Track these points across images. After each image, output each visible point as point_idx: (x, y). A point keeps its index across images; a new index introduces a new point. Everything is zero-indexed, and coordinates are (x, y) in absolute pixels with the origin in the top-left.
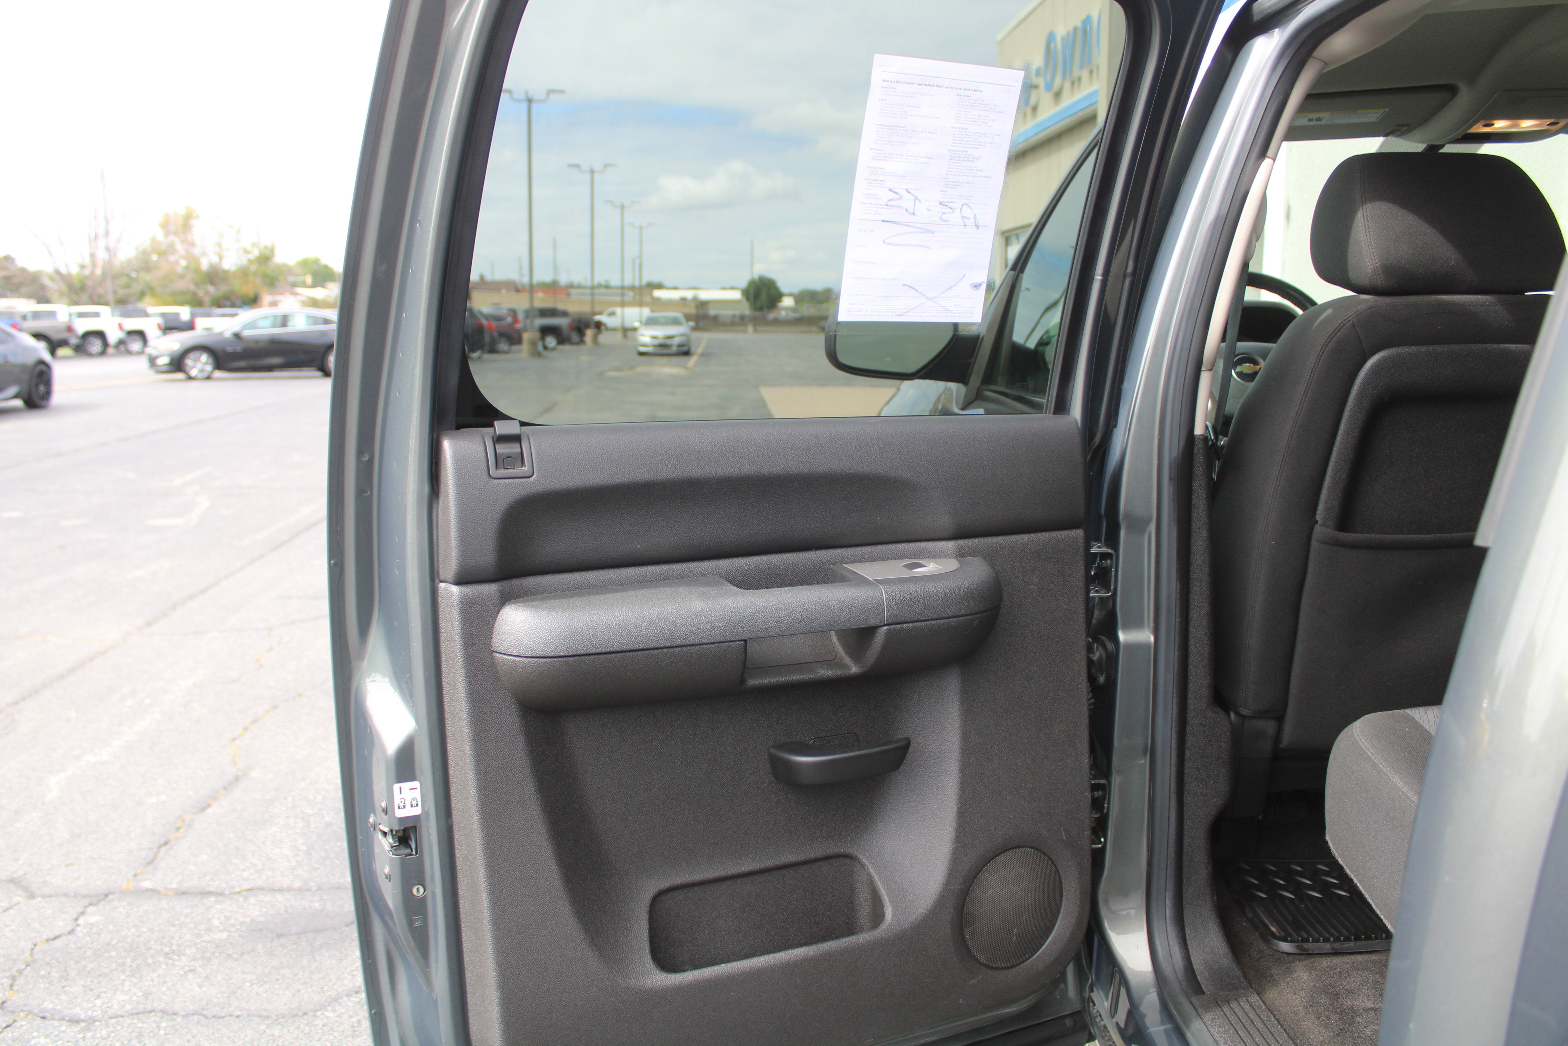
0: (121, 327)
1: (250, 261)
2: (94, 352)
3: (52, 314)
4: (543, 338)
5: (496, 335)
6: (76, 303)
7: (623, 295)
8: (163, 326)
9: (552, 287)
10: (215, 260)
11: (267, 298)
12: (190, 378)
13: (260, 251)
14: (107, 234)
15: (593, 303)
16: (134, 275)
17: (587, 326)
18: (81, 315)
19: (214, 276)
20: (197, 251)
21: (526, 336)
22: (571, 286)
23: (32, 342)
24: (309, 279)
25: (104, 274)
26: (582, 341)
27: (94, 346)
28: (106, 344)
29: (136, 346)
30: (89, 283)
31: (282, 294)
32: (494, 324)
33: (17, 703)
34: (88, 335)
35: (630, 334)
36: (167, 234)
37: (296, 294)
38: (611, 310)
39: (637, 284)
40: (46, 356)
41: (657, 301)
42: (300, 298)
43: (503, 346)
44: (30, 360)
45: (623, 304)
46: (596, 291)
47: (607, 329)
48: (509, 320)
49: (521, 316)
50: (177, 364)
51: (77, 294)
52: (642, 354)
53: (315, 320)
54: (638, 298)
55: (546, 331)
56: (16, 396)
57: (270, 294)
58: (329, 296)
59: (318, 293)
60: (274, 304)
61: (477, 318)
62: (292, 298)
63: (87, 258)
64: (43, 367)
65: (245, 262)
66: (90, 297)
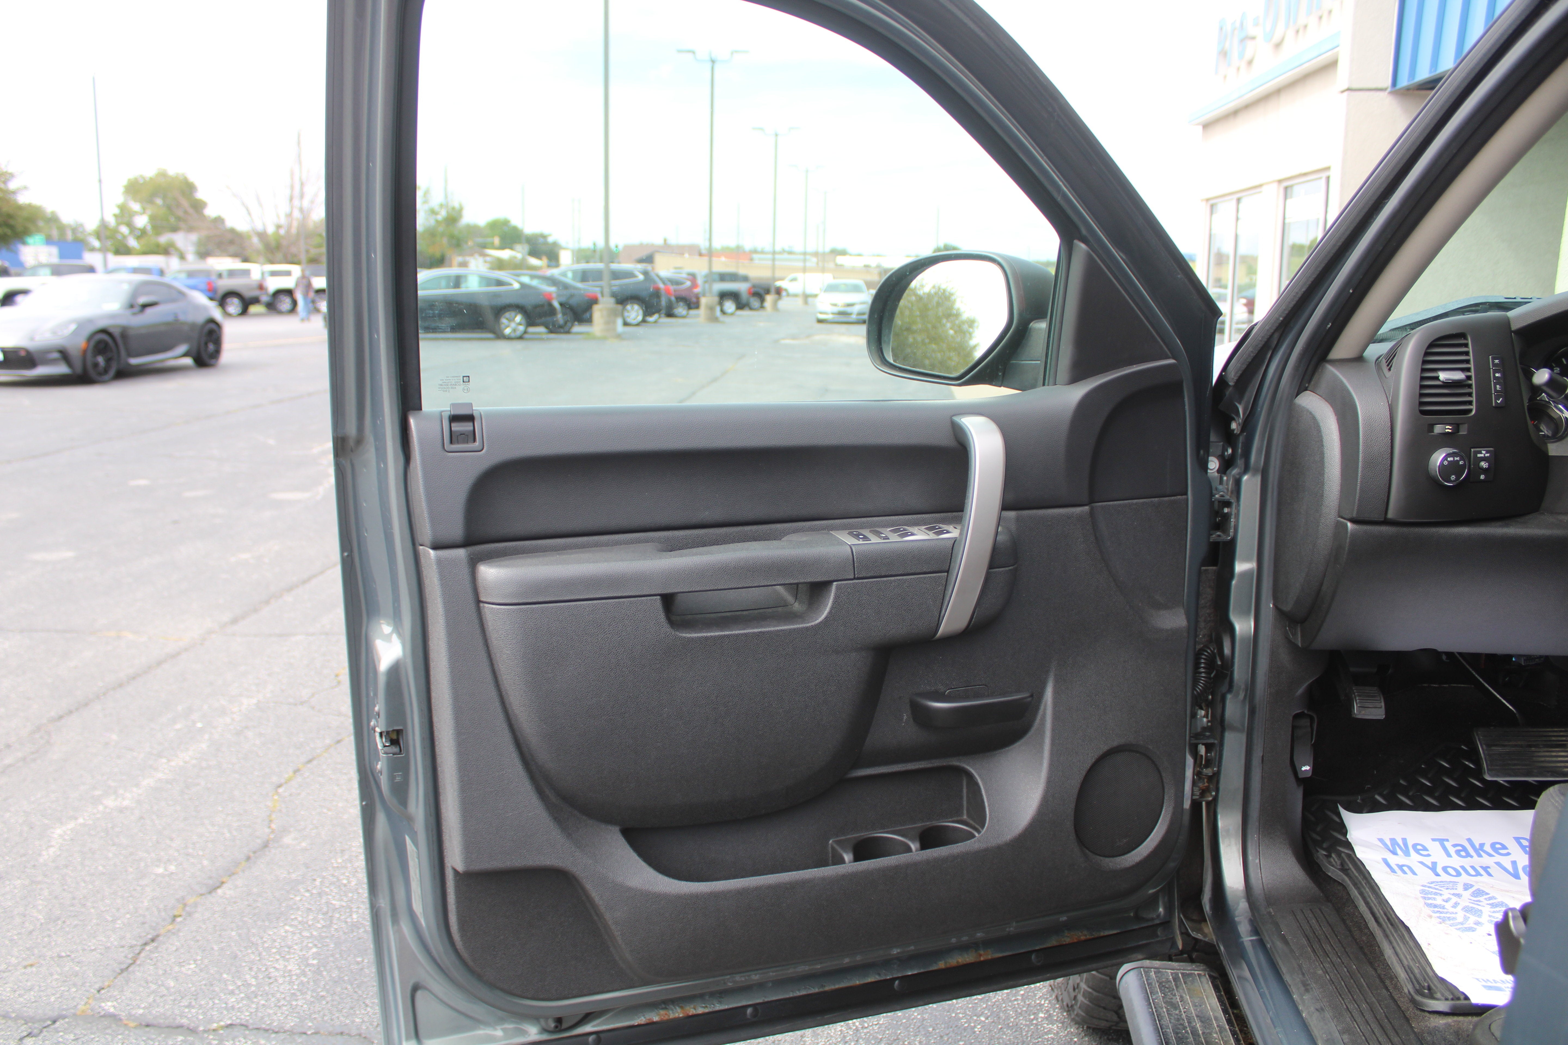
1: (438, 222)
2: (283, 310)
3: (247, 273)
4: (721, 304)
5: (673, 299)
6: (272, 262)
7: (805, 261)
9: (737, 253)
11: (456, 258)
13: (448, 212)
14: (301, 195)
15: (773, 268)
17: (768, 292)
18: (274, 274)
21: (703, 301)
22: (755, 251)
23: (202, 299)
24: (497, 241)
26: (762, 307)
27: (284, 303)
30: (284, 242)
31: (472, 255)
32: (672, 288)
33: (61, 717)
34: (279, 292)
35: (810, 300)
37: (484, 255)
38: (792, 276)
39: (821, 250)
40: (217, 314)
41: (839, 267)
42: (488, 259)
43: (681, 310)
44: (200, 319)
45: (804, 270)
46: (777, 256)
47: (788, 295)
48: (688, 284)
49: (700, 281)
51: (273, 253)
52: (820, 321)
53: (489, 282)
54: (821, 264)
55: (724, 296)
56: (186, 355)
57: (460, 255)
58: (515, 258)
59: (505, 254)
60: (464, 265)
61: (654, 282)
62: (481, 258)
63: (283, 218)
64: (214, 325)
65: (433, 222)
66: (284, 256)
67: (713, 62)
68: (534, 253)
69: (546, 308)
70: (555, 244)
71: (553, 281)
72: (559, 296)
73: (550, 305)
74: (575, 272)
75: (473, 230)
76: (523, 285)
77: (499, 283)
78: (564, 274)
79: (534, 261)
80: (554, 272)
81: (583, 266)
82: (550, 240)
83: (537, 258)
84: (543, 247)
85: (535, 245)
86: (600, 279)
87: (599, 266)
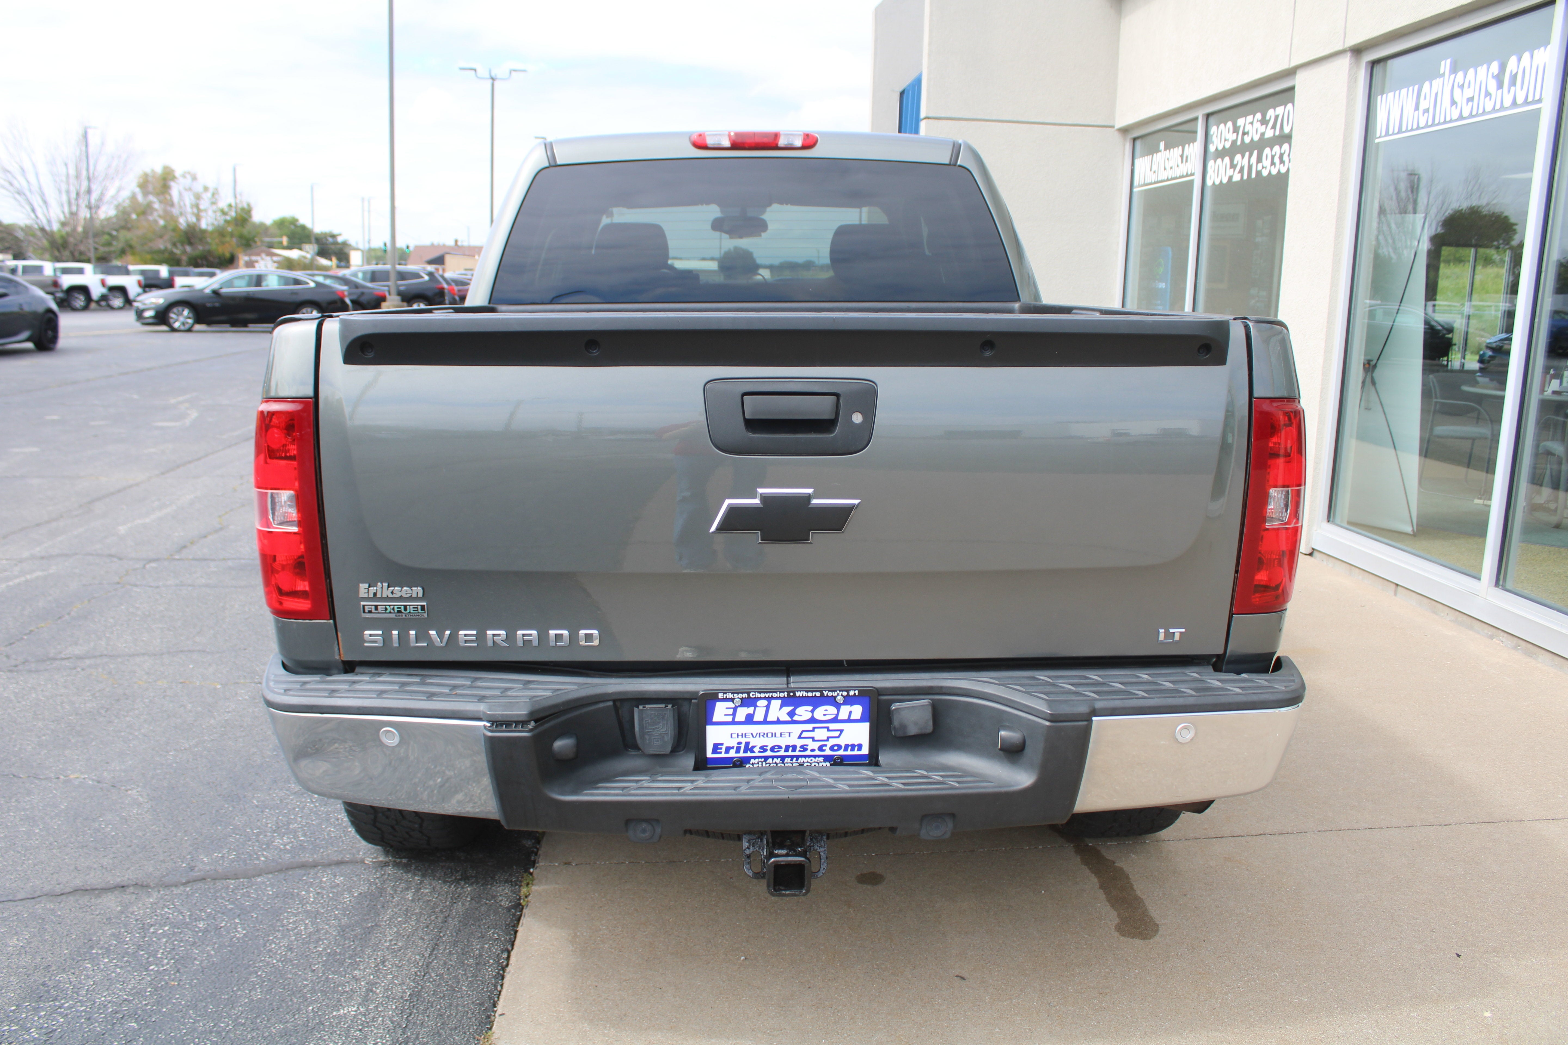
0: (103, 283)
1: (226, 221)
2: (78, 307)
6: (58, 260)
8: (143, 282)
10: (193, 219)
11: (243, 259)
12: (174, 330)
13: (237, 211)
14: (89, 191)
16: (115, 233)
18: (66, 271)
19: (192, 235)
20: (175, 211)
23: (40, 293)
24: (285, 241)
25: (86, 232)
27: (78, 300)
28: (89, 299)
29: (118, 302)
30: (71, 240)
31: (258, 254)
32: (456, 288)
34: (72, 290)
36: (146, 194)
37: (272, 255)
40: (54, 308)
42: (275, 258)
44: (41, 309)
50: (162, 317)
51: (59, 250)
53: (286, 281)
56: (28, 340)
57: (246, 255)
58: (305, 258)
59: (294, 254)
60: (252, 264)
61: (438, 281)
62: (268, 258)
63: (68, 215)
64: (51, 315)
65: (222, 222)
66: (72, 254)
67: (493, 79)
68: (323, 252)
69: (339, 304)
70: (345, 244)
71: (344, 281)
72: (350, 294)
73: (343, 302)
74: (365, 273)
75: (263, 229)
76: (318, 284)
77: (297, 282)
78: (355, 275)
79: (324, 262)
80: (346, 272)
81: (373, 267)
82: (340, 239)
83: (327, 258)
84: (333, 247)
85: (323, 244)
86: (388, 280)
87: (388, 267)
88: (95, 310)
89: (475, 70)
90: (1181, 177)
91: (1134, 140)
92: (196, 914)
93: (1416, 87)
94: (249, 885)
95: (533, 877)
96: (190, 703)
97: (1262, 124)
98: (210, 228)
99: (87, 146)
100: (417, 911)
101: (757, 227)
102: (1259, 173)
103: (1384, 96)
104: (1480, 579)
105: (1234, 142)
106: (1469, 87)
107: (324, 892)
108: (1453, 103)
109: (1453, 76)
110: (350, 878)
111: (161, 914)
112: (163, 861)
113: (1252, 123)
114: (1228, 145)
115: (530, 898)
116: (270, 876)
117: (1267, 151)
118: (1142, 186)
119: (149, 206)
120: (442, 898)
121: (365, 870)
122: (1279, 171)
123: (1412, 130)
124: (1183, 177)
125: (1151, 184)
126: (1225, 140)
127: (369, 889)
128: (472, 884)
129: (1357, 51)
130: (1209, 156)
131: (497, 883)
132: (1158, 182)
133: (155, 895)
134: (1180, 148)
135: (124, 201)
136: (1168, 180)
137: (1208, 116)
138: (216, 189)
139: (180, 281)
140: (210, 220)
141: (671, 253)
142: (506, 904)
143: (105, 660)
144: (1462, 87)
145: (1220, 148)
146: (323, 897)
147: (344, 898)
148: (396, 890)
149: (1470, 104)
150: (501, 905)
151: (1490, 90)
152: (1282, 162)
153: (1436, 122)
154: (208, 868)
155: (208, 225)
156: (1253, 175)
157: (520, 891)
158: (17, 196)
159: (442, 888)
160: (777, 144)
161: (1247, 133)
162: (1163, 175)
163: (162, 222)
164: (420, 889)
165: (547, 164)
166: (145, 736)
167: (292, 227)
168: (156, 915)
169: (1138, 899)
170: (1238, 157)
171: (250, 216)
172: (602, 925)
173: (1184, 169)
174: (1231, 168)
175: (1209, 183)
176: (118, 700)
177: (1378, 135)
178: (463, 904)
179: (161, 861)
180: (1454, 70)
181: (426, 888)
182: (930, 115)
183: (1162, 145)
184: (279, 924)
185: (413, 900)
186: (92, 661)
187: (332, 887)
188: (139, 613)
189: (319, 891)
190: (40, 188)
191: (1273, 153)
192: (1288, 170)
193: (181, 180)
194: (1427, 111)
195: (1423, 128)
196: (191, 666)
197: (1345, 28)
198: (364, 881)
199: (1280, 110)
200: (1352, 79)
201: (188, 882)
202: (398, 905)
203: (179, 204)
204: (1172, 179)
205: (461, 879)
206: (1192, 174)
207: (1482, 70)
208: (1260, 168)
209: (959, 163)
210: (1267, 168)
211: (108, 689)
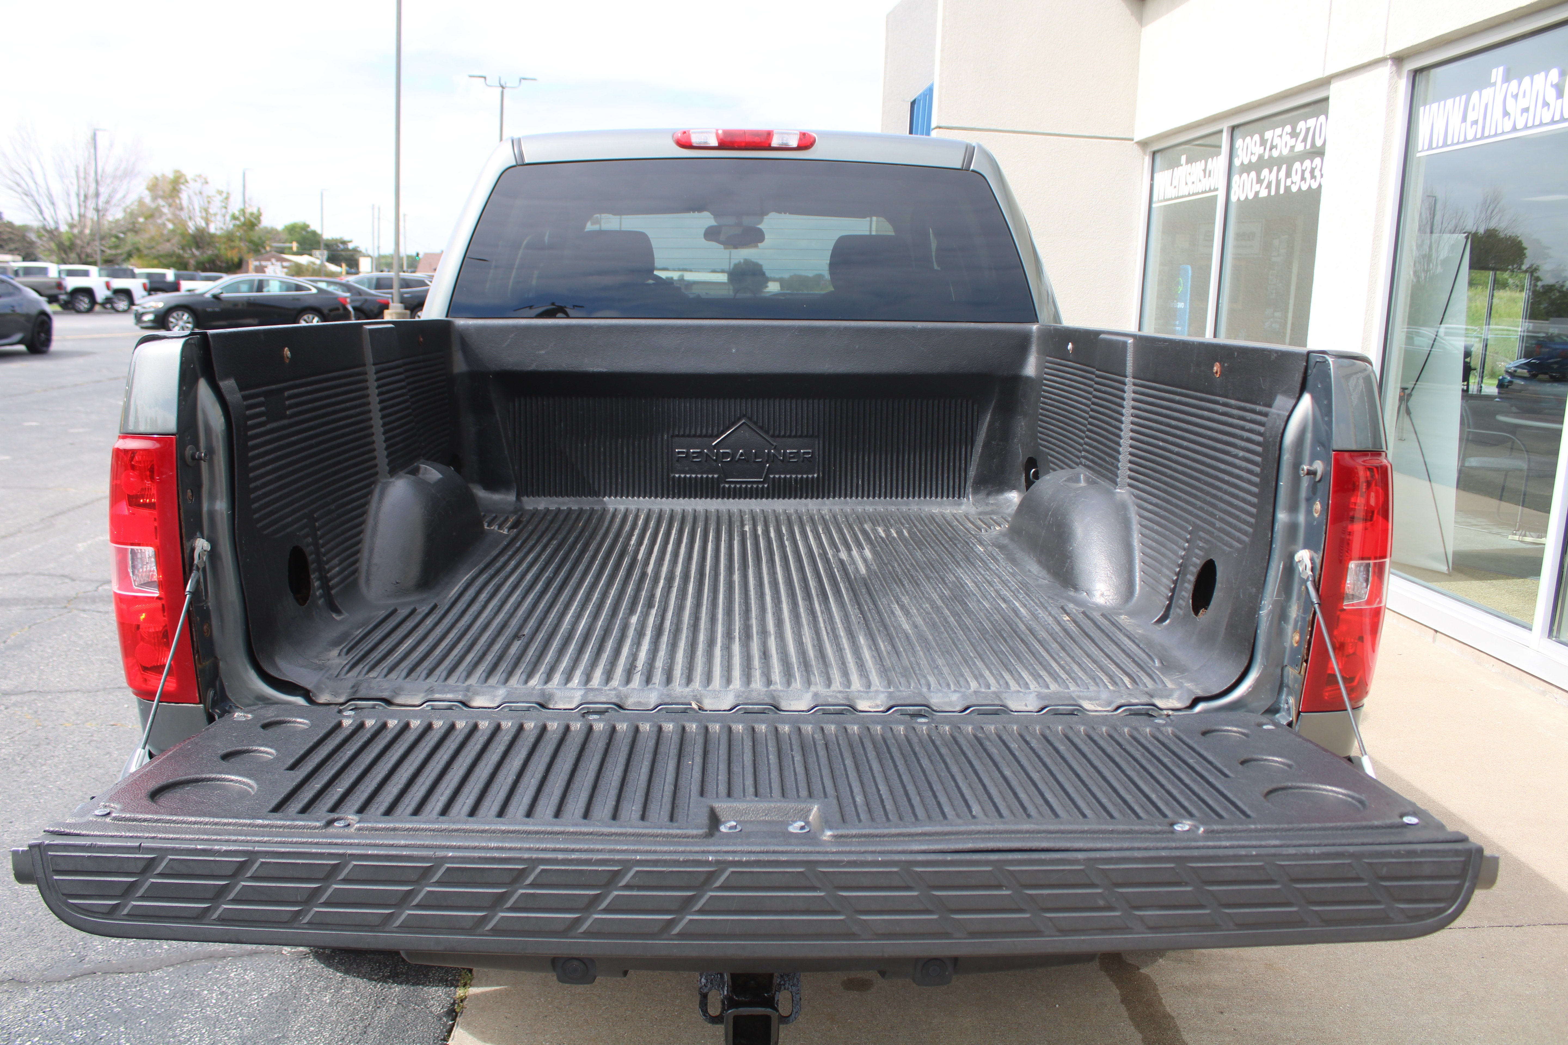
0: (108, 285)
1: (236, 226)
2: (82, 309)
3: (42, 271)
6: (64, 262)
8: (148, 286)
10: (203, 224)
11: (253, 263)
13: (246, 217)
14: (97, 195)
16: (122, 236)
18: (71, 273)
19: (200, 239)
20: (184, 215)
23: (34, 295)
24: (295, 246)
25: (92, 234)
27: (83, 302)
28: (93, 301)
29: (122, 305)
30: (79, 242)
31: (268, 260)
34: (76, 292)
36: (155, 198)
37: (282, 260)
40: (50, 308)
42: (285, 264)
44: (34, 311)
50: (161, 321)
51: (65, 252)
53: (289, 286)
56: (20, 342)
57: (256, 260)
58: (314, 263)
59: (304, 260)
60: (260, 269)
62: (279, 263)
63: (76, 217)
64: (45, 318)
65: (231, 226)
66: (79, 256)
67: (503, 87)
68: (333, 259)
69: (342, 311)
70: (355, 250)
71: (348, 287)
72: (352, 301)
73: (346, 309)
74: (370, 280)
75: (272, 233)
76: (320, 290)
77: (298, 288)
78: (360, 281)
79: (332, 268)
80: (351, 279)
81: (379, 274)
82: (351, 246)
83: (337, 265)
84: (343, 253)
85: (334, 251)
86: (391, 287)
87: (392, 274)
88: (99, 313)
89: (485, 78)
90: (1203, 192)
91: (1154, 153)
92: (76, 1020)
93: (1464, 97)
94: (145, 981)
95: (472, 975)
96: (117, 749)
97: (1292, 138)
98: (219, 233)
99: (95, 148)
100: (334, 1018)
101: (754, 237)
102: (1287, 189)
103: (1428, 107)
104: (1531, 630)
105: (1261, 157)
106: (1524, 96)
107: (230, 991)
108: (1506, 113)
109: (1506, 85)
110: (263, 973)
111: (34, 1020)
112: (51, 949)
113: (1281, 136)
114: (1254, 159)
115: (465, 1003)
116: (171, 969)
117: (1297, 165)
118: (1161, 201)
119: (158, 209)
120: (365, 1001)
121: (281, 962)
122: (1310, 186)
123: (1458, 143)
124: (1205, 192)
125: (1171, 199)
126: (1252, 154)
127: (282, 988)
128: (401, 983)
129: (1399, 59)
130: (1234, 170)
131: (430, 982)
132: (1178, 198)
133: (32, 993)
134: (1203, 161)
135: (132, 204)
136: (1189, 195)
137: (1233, 129)
138: (228, 194)
139: (185, 285)
140: (220, 225)
141: (658, 263)
142: (438, 1010)
143: (34, 697)
144: (1516, 97)
145: (1246, 162)
146: (227, 999)
147: (251, 1000)
148: (313, 990)
149: (1525, 114)
150: (431, 1012)
151: (1547, 100)
152: (1313, 177)
153: (1486, 134)
154: (100, 958)
155: (216, 229)
156: (1282, 191)
157: (455, 994)
158: (25, 197)
159: (366, 987)
160: (770, 144)
161: (1276, 147)
162: (1184, 191)
163: (170, 226)
164: (341, 988)
165: (514, 163)
166: (60, 789)
167: (304, 233)
168: (27, 1021)
169: (1167, 1016)
170: (1265, 172)
171: (259, 221)
172: (545, 1040)
173: (1206, 184)
174: (1257, 183)
175: (1233, 198)
176: (38, 745)
177: (1420, 149)
178: (388, 1010)
179: (48, 949)
180: (1507, 79)
181: (347, 988)
182: (941, 125)
183: (1183, 158)
184: (170, 1033)
185: (330, 1004)
186: (18, 698)
187: (239, 986)
188: (81, 642)
189: (224, 989)
190: (48, 189)
191: (1304, 168)
192: (1320, 186)
193: (192, 184)
194: (1475, 122)
195: (1470, 141)
196: (126, 706)
197: (1386, 35)
198: (278, 977)
199: (1311, 122)
200: (1393, 88)
201: (74, 977)
202: (313, 1009)
203: (188, 207)
204: (1194, 194)
205: (389, 977)
206: (1216, 190)
207: (1539, 78)
208: (1288, 183)
209: (972, 168)
210: (1296, 184)
211: (29, 732)
